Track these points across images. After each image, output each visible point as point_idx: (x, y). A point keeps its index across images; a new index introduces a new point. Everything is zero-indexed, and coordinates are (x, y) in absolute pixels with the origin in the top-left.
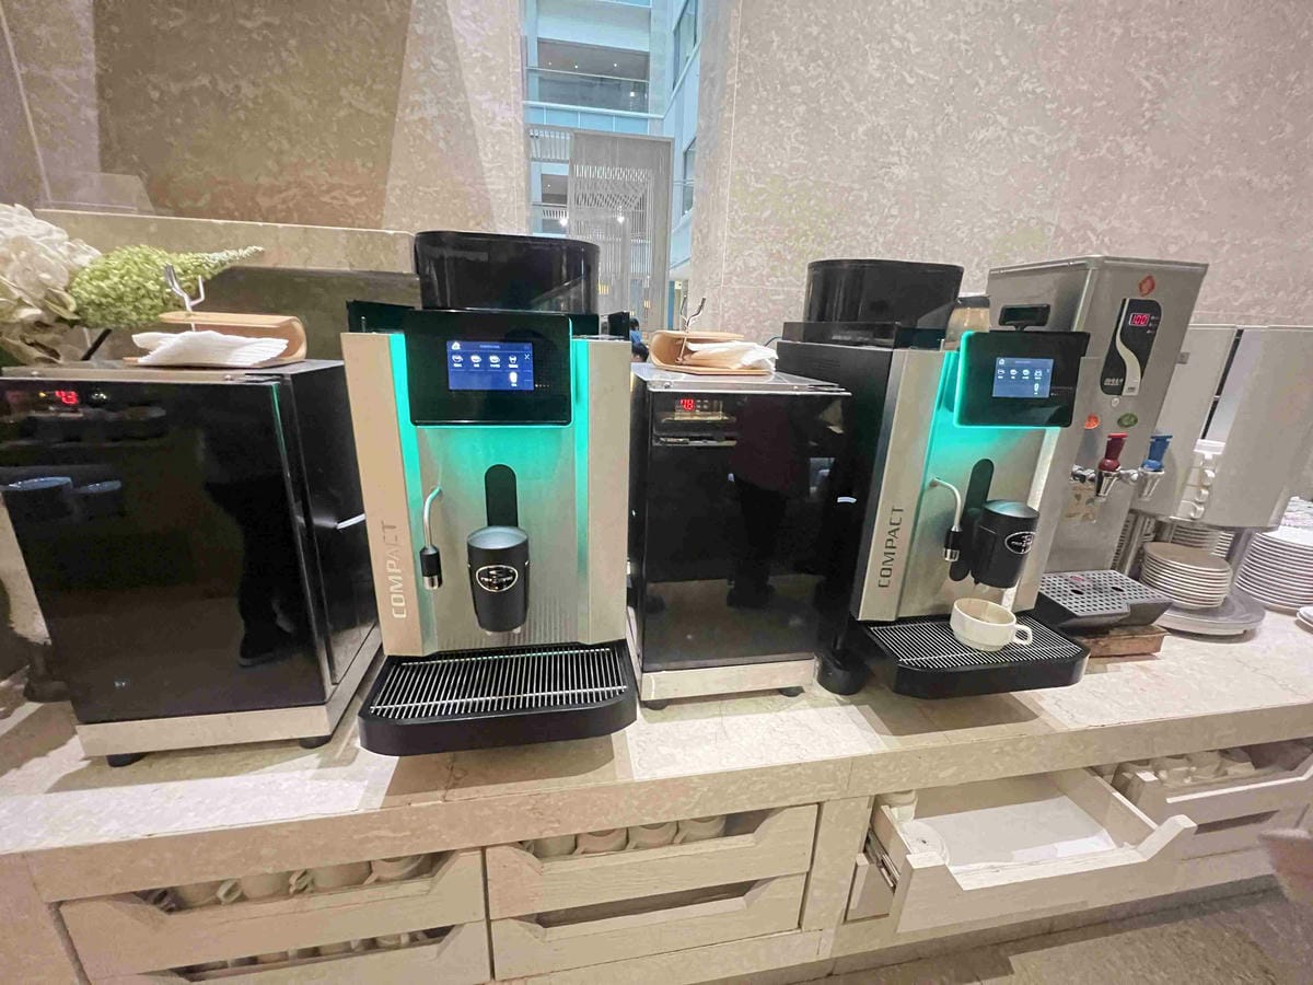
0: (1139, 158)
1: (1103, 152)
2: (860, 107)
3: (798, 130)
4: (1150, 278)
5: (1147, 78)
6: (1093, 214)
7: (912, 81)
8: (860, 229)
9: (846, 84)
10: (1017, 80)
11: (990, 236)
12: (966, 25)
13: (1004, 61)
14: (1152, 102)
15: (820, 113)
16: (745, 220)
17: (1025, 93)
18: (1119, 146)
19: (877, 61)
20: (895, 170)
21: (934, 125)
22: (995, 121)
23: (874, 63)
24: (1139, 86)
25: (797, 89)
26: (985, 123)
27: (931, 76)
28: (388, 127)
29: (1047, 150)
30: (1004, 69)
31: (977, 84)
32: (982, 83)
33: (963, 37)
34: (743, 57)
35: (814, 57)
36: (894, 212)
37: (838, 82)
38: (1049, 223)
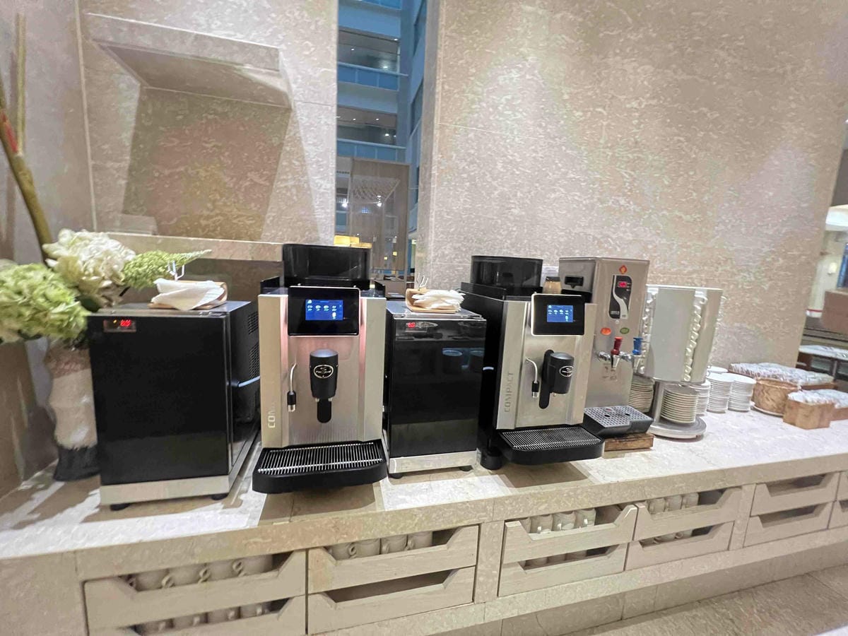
0: (627, 206)
1: (610, 203)
2: (495, 183)
3: (466, 193)
4: (624, 266)
5: (626, 173)
6: (609, 231)
7: (518, 173)
8: (498, 237)
9: (487, 173)
10: (566, 173)
11: (562, 240)
12: (541, 150)
13: (560, 165)
14: (630, 183)
15: (476, 186)
16: (442, 233)
17: (571, 178)
18: (618, 201)
19: (502, 164)
20: (513, 210)
21: (529, 192)
22: (559, 191)
23: (499, 166)
24: (623, 177)
25: (465, 176)
26: (554, 191)
27: (527, 171)
28: (269, 190)
29: (584, 202)
30: (560, 168)
31: (548, 175)
32: (550, 174)
33: (540, 155)
34: (440, 163)
35: (472, 162)
36: (514, 229)
37: (484, 173)
38: (590, 235)
